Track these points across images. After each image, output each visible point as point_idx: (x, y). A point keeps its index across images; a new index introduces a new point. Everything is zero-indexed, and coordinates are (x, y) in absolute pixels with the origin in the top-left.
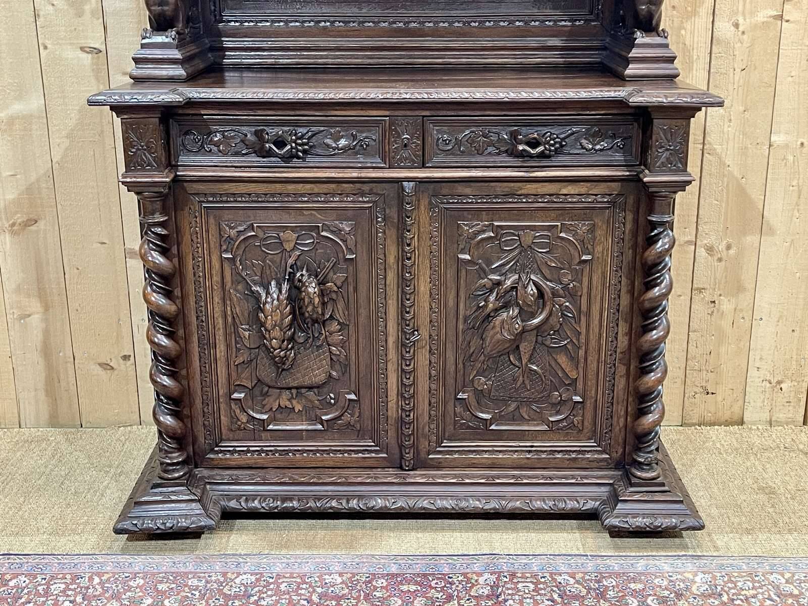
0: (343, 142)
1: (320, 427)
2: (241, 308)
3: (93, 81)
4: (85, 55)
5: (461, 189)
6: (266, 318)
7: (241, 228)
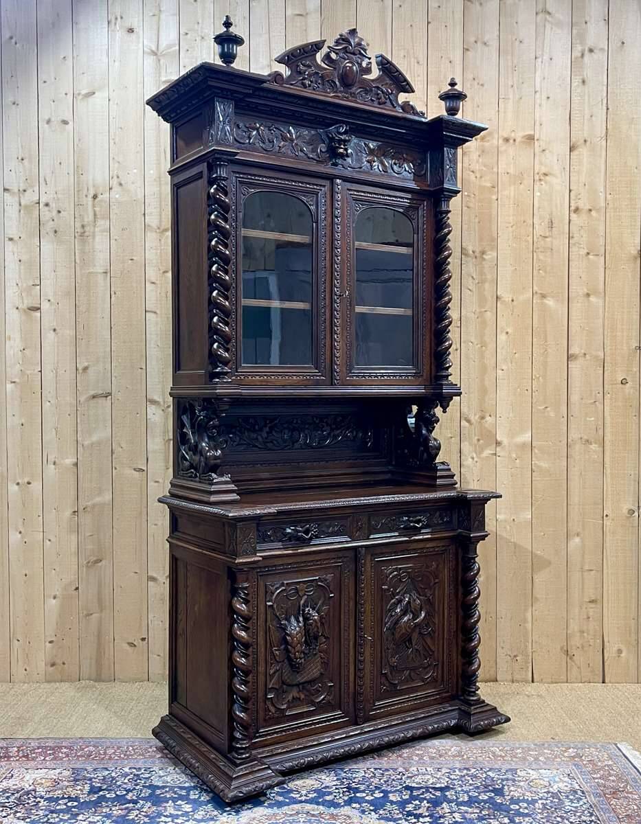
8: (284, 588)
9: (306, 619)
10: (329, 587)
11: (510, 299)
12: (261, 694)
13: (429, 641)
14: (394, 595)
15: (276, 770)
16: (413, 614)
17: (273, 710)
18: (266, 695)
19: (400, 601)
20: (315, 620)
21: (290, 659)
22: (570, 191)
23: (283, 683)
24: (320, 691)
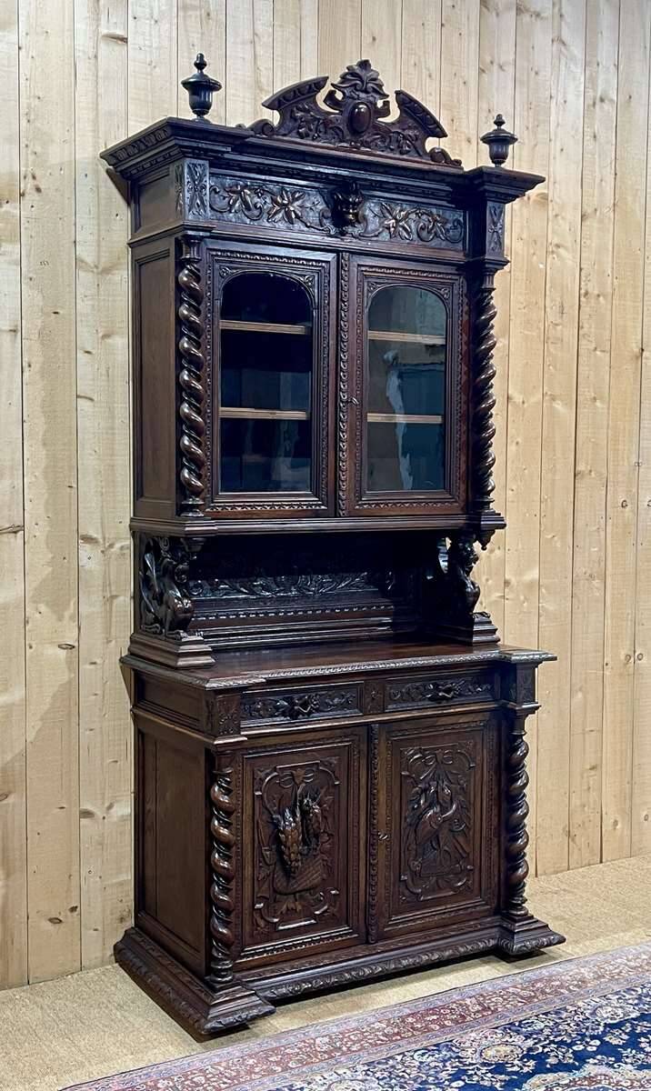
0: (336, 701)
1: (313, 921)
2: (265, 832)
3: (66, 670)
4: (62, 650)
5: (405, 726)
6: (287, 837)
7: (268, 771)
8: (276, 774)
9: (305, 814)
10: (334, 773)
11: (521, 401)
12: (247, 904)
13: (461, 839)
14: (416, 783)
15: (265, 997)
16: (441, 806)
17: (262, 923)
18: (254, 905)
19: (425, 790)
20: (315, 814)
21: (283, 862)
22: (581, 269)
23: (275, 891)
24: (321, 901)
